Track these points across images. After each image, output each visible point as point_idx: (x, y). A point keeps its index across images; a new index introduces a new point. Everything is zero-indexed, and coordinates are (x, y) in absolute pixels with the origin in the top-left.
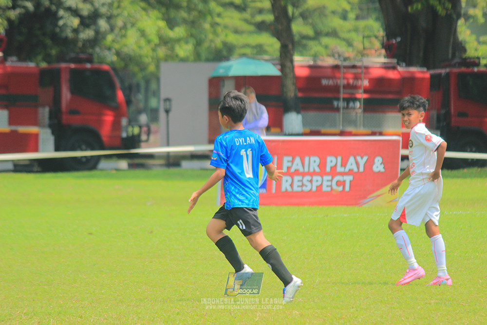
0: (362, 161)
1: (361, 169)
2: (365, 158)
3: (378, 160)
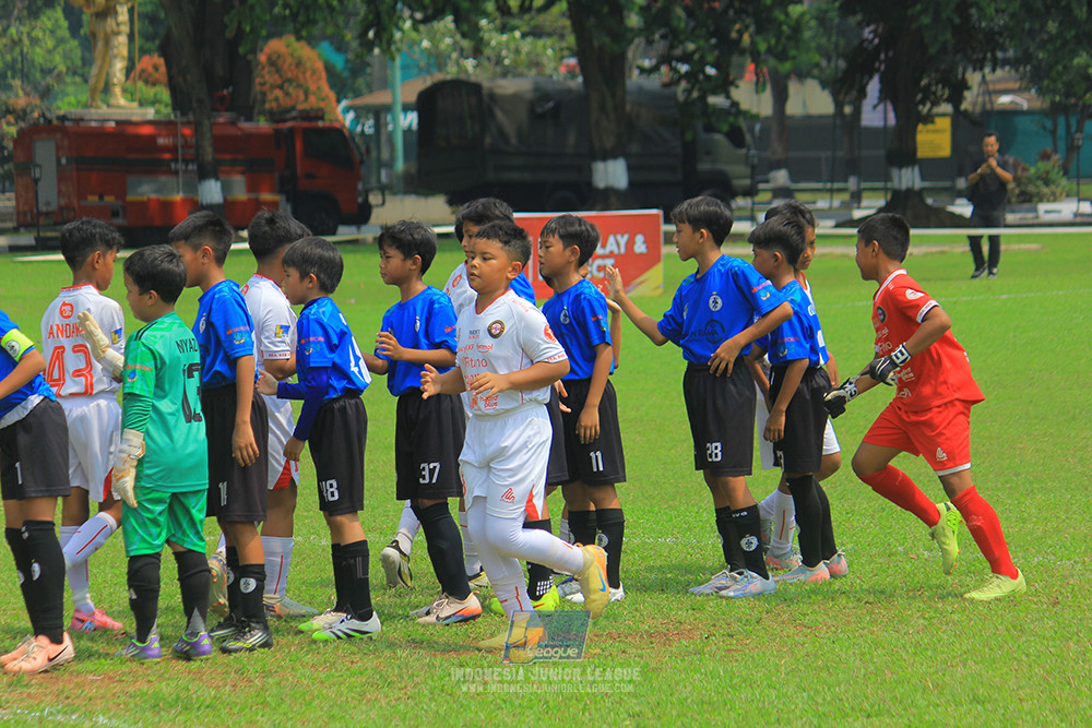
0: (623, 240)
1: (623, 250)
2: (626, 237)
3: (639, 239)
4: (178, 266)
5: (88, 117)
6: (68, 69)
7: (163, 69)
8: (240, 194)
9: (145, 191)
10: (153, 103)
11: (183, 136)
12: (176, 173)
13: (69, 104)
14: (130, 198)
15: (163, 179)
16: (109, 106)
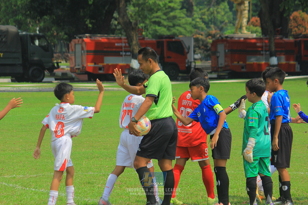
4: (263, 85)
5: (234, 37)
6: (229, 21)
7: (259, 21)
8: (283, 62)
9: (253, 60)
10: (256, 32)
11: (265, 43)
12: (262, 55)
13: (229, 32)
14: (248, 63)
15: (259, 56)
16: (241, 33)
